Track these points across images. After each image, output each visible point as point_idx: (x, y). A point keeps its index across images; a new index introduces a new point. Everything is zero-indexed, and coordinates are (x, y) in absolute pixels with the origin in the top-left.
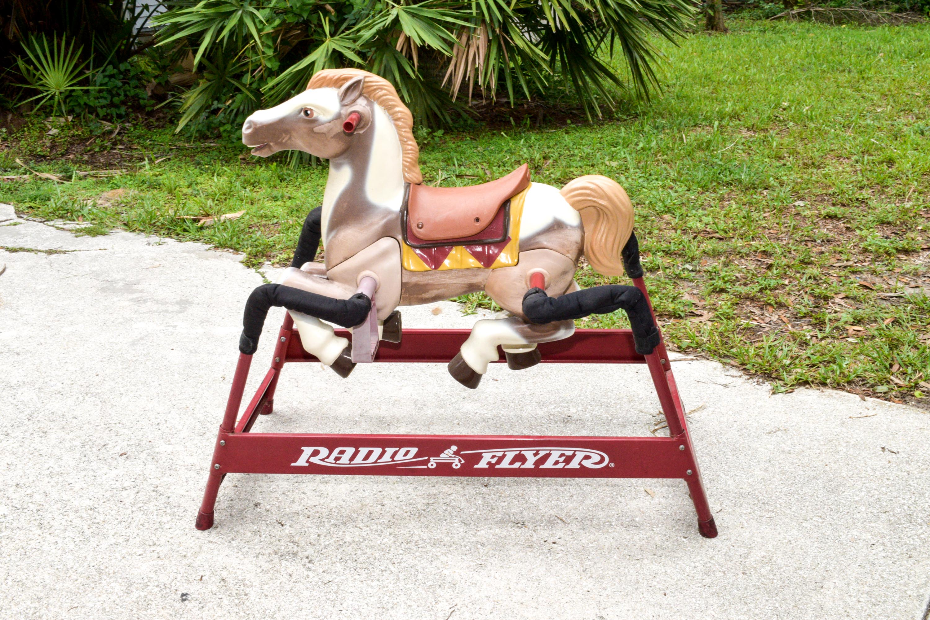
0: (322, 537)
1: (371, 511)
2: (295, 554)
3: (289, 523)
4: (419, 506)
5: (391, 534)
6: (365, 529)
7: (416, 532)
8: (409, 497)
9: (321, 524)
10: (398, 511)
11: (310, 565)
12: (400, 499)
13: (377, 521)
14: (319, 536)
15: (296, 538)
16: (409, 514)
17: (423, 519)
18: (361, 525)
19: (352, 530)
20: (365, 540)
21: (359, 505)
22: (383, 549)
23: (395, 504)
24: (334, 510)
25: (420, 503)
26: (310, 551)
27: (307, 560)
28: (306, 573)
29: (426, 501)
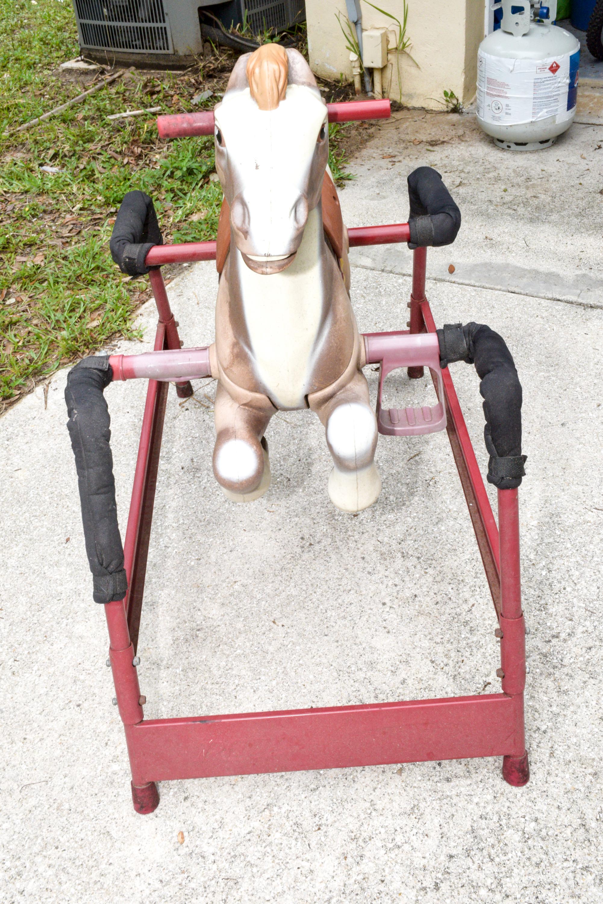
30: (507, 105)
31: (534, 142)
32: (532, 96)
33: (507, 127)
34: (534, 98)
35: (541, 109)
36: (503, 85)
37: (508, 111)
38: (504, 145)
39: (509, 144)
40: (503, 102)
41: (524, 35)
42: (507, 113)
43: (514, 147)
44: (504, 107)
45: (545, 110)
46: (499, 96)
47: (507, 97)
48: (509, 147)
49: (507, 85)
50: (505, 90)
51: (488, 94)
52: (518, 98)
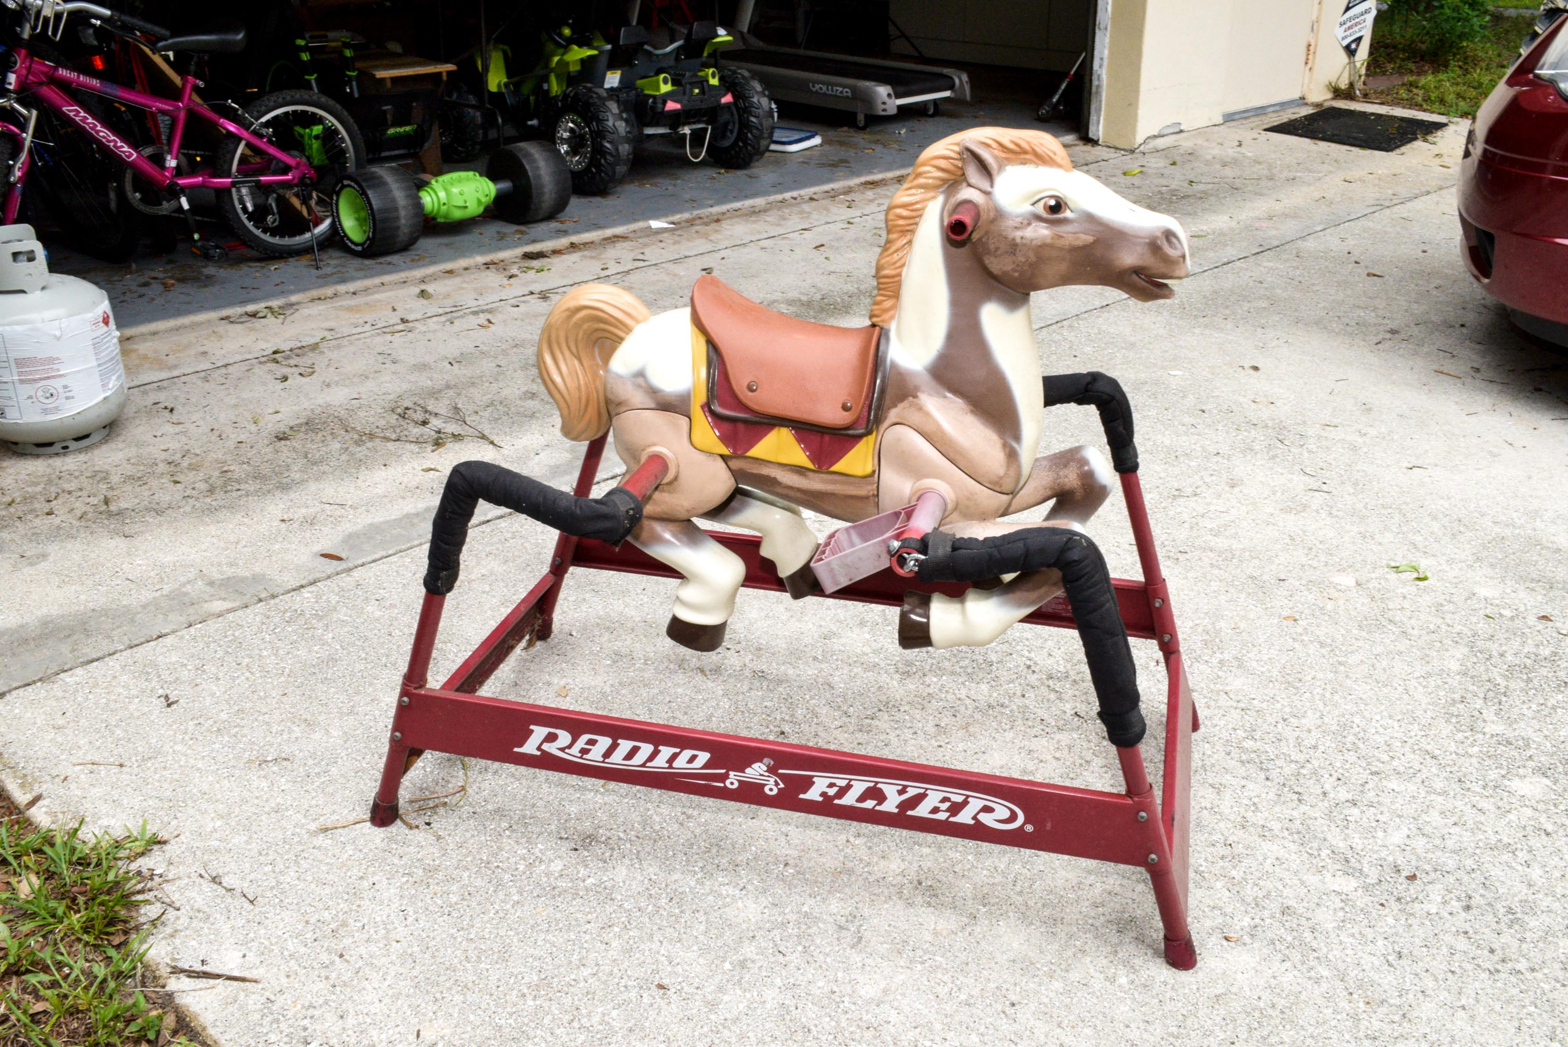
0: (1019, 693)
1: (954, 719)
2: (1050, 677)
3: (1068, 716)
4: (886, 717)
5: (929, 686)
6: (963, 697)
7: (895, 683)
8: (898, 732)
9: (1024, 709)
10: (917, 714)
11: (1028, 663)
12: (912, 731)
13: (946, 704)
14: (1023, 696)
15: (1053, 696)
16: (902, 709)
17: (884, 698)
18: (968, 701)
19: (980, 697)
20: (963, 683)
21: (971, 729)
22: (940, 669)
23: (920, 725)
24: (1008, 727)
25: (884, 721)
26: (1033, 679)
27: (1033, 668)
28: (1032, 655)
29: (875, 722)
30: (65, 387)
31: (97, 429)
32: (95, 363)
33: (73, 417)
34: (99, 365)
35: (109, 378)
36: (51, 360)
37: (68, 394)
38: (57, 448)
39: (64, 444)
40: (57, 384)
41: (43, 288)
42: (67, 398)
43: (73, 445)
44: (61, 390)
45: (114, 378)
46: (48, 378)
47: (61, 376)
48: (66, 448)
49: (58, 359)
50: (55, 367)
51: (22, 382)
52: (79, 371)
